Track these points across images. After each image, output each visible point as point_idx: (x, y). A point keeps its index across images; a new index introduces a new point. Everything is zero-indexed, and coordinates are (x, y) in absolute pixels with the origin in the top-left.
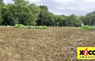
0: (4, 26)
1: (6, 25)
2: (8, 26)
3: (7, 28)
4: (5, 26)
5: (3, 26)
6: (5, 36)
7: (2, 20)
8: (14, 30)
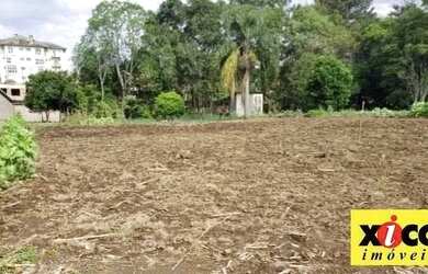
0: (362, 111)
1: (369, 107)
2: (377, 111)
3: (371, 119)
4: (367, 112)
5: (357, 113)
6: (364, 146)
7: (356, 85)
8: (403, 128)
